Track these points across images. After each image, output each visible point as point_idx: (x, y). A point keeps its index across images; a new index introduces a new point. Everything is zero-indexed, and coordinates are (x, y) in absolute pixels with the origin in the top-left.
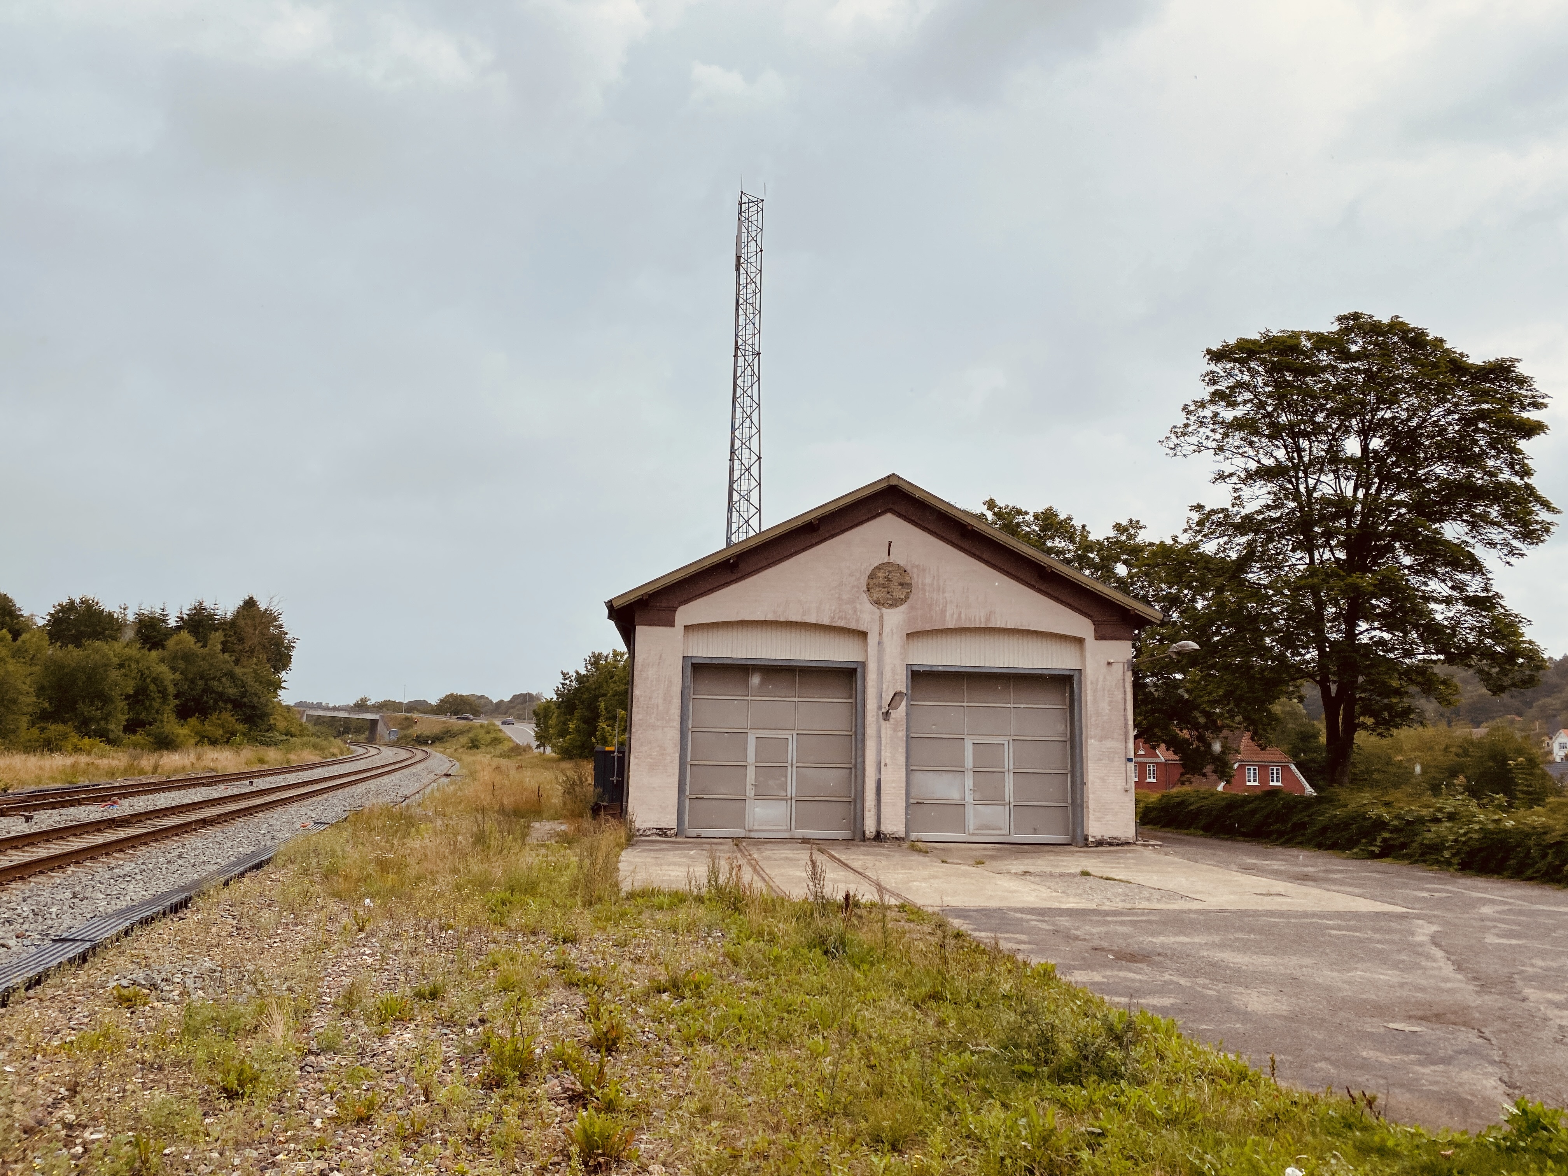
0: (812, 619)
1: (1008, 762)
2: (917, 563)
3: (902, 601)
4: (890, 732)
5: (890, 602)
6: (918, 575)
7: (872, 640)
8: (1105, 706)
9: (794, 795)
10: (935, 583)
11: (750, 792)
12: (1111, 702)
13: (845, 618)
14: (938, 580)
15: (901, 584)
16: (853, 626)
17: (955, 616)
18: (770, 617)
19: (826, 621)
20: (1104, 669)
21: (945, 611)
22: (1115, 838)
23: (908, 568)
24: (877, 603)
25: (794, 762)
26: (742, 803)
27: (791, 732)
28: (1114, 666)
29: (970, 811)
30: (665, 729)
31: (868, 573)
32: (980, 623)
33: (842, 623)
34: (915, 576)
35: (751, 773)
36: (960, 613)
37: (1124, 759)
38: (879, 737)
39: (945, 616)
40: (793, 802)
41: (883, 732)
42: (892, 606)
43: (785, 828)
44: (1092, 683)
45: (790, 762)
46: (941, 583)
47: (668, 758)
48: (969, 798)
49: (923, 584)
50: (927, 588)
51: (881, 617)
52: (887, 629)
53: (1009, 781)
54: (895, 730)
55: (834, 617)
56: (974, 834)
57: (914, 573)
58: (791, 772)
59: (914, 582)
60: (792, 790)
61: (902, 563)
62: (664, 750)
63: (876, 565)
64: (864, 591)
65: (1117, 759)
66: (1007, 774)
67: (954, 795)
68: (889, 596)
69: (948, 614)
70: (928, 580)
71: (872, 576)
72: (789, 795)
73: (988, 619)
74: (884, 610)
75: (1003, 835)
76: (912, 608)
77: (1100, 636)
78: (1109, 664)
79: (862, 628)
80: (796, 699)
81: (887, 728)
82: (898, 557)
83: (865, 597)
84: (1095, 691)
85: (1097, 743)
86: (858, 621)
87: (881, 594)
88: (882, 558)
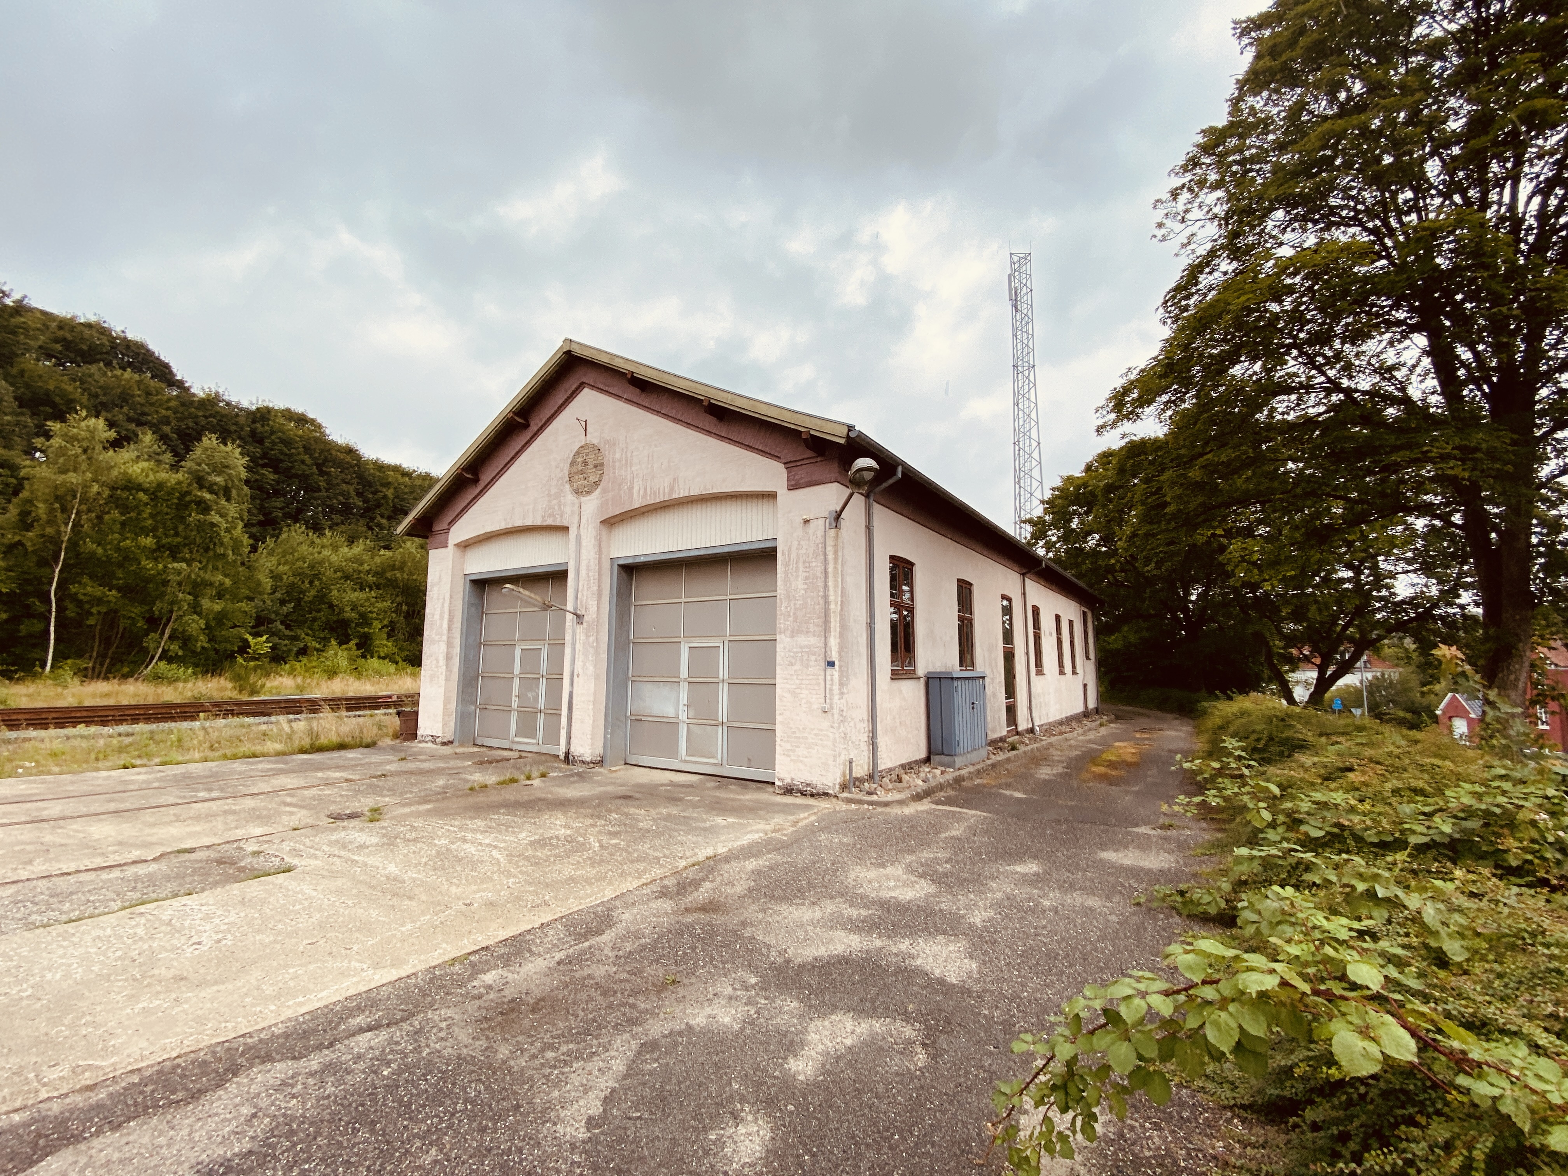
0: (529, 522)
1: (723, 672)
2: (609, 438)
3: (596, 485)
4: (583, 637)
5: (587, 489)
6: (609, 452)
7: (572, 535)
9: (542, 708)
10: (624, 457)
11: (515, 705)
12: (807, 578)
13: (553, 515)
14: (627, 452)
15: (596, 466)
16: (559, 522)
17: (641, 493)
19: (538, 522)
20: (799, 532)
21: (633, 488)
22: (808, 785)
23: (601, 447)
24: (578, 492)
25: (544, 673)
27: (544, 643)
28: (812, 524)
29: (683, 732)
31: (569, 461)
32: (665, 497)
33: (549, 522)
34: (607, 453)
35: (516, 683)
36: (646, 488)
37: (823, 664)
38: (574, 644)
39: (633, 494)
40: (542, 714)
41: (577, 637)
42: (589, 493)
43: (534, 740)
44: (783, 554)
45: (541, 673)
46: (629, 456)
49: (614, 461)
50: (617, 465)
51: (580, 507)
52: (583, 521)
53: (723, 695)
54: (587, 635)
55: (544, 516)
56: (688, 762)
57: (606, 450)
58: (542, 686)
59: (606, 460)
60: (542, 703)
61: (596, 442)
63: (575, 450)
64: (567, 482)
65: (812, 663)
66: (721, 685)
67: (668, 710)
68: (586, 482)
69: (635, 492)
70: (617, 456)
71: (573, 463)
72: (539, 707)
73: (672, 489)
74: (583, 499)
75: (714, 766)
76: (604, 491)
77: (794, 486)
78: (806, 522)
79: (565, 523)
81: (581, 632)
82: (593, 438)
83: (567, 488)
84: (787, 565)
85: (788, 640)
86: (562, 515)
87: (580, 483)
88: (581, 440)
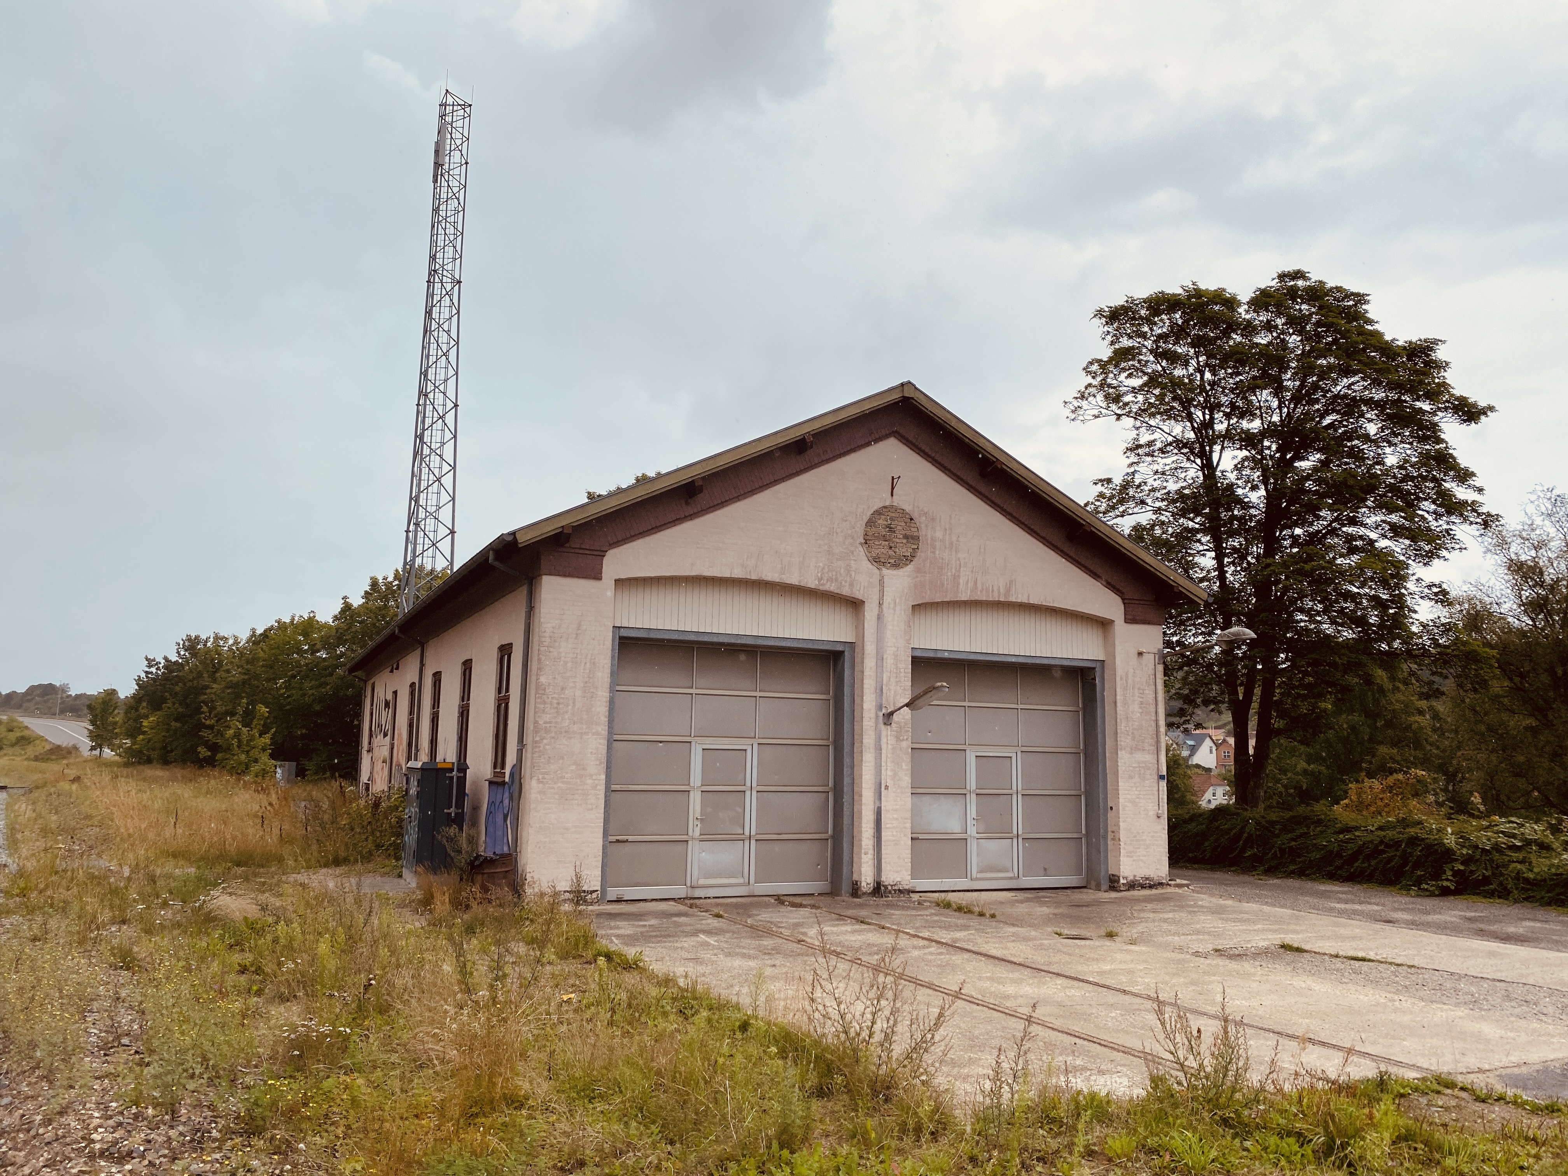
0: (793, 579)
1: (1017, 782)
2: (926, 510)
3: (908, 559)
4: (892, 741)
5: (892, 561)
6: (926, 526)
7: (870, 612)
8: (1135, 707)
9: (753, 833)
10: (947, 537)
11: (695, 831)
12: (1142, 703)
13: (836, 580)
14: (950, 534)
15: (906, 537)
16: (846, 591)
17: (971, 585)
18: (738, 573)
19: (812, 583)
20: (1135, 661)
21: (959, 576)
22: (1147, 879)
23: (915, 515)
24: (877, 561)
25: (754, 784)
26: (679, 848)
27: (750, 741)
28: (1145, 656)
29: (973, 846)
30: (585, 737)
31: (866, 519)
32: (999, 596)
33: (832, 587)
34: (923, 526)
35: (696, 801)
36: (976, 583)
37: (1156, 778)
38: (878, 749)
39: (959, 584)
40: (753, 842)
41: (884, 740)
42: (896, 566)
43: (741, 881)
44: (1121, 679)
45: (748, 783)
46: (954, 539)
47: (589, 781)
48: (972, 831)
49: (933, 539)
50: (937, 544)
51: (881, 582)
52: (887, 599)
53: (1018, 806)
54: (898, 739)
55: (822, 579)
56: (977, 879)
57: (921, 521)
58: (751, 802)
59: (922, 533)
60: (751, 825)
61: (908, 508)
62: (584, 769)
63: (875, 508)
64: (861, 544)
65: (1148, 776)
66: (1015, 797)
67: (954, 826)
68: (891, 552)
69: (961, 581)
70: (939, 534)
71: (870, 523)
72: (747, 833)
73: (1008, 591)
74: (885, 571)
75: (1011, 878)
76: (918, 570)
77: (1130, 619)
78: (1140, 654)
79: (858, 594)
80: (758, 694)
81: (888, 735)
82: (903, 500)
83: (861, 552)
84: (1125, 689)
85: (1129, 756)
86: (851, 585)
87: (881, 549)
88: (882, 499)
